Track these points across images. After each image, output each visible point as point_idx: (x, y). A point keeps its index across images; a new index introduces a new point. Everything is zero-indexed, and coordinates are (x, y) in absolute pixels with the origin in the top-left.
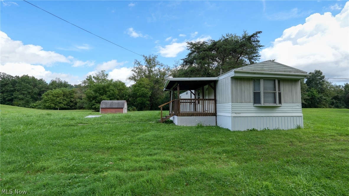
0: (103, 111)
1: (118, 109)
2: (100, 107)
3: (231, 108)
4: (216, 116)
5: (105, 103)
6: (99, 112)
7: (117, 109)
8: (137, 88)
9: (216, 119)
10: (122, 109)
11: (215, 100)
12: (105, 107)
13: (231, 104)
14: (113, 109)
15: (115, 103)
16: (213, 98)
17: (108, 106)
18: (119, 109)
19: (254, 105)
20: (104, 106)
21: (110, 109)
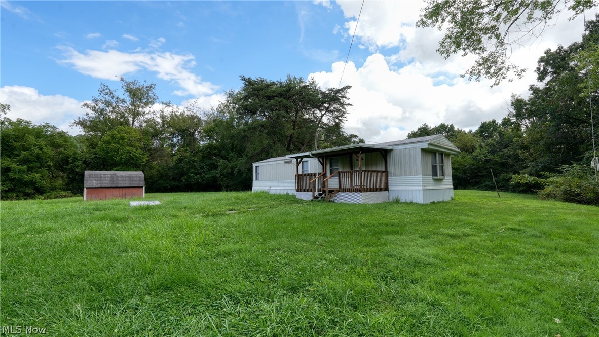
0: (93, 195)
1: (130, 189)
2: (85, 186)
3: (421, 180)
4: (388, 190)
5: (96, 176)
6: (82, 195)
7: (127, 189)
8: (114, 145)
9: (389, 194)
10: (141, 189)
11: (386, 173)
12: (97, 184)
13: (421, 176)
14: (118, 189)
15: (122, 176)
16: (384, 170)
17: (106, 183)
18: (134, 189)
19: (434, 178)
20: (95, 184)
21: (111, 190)
